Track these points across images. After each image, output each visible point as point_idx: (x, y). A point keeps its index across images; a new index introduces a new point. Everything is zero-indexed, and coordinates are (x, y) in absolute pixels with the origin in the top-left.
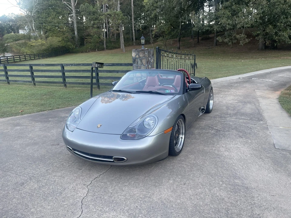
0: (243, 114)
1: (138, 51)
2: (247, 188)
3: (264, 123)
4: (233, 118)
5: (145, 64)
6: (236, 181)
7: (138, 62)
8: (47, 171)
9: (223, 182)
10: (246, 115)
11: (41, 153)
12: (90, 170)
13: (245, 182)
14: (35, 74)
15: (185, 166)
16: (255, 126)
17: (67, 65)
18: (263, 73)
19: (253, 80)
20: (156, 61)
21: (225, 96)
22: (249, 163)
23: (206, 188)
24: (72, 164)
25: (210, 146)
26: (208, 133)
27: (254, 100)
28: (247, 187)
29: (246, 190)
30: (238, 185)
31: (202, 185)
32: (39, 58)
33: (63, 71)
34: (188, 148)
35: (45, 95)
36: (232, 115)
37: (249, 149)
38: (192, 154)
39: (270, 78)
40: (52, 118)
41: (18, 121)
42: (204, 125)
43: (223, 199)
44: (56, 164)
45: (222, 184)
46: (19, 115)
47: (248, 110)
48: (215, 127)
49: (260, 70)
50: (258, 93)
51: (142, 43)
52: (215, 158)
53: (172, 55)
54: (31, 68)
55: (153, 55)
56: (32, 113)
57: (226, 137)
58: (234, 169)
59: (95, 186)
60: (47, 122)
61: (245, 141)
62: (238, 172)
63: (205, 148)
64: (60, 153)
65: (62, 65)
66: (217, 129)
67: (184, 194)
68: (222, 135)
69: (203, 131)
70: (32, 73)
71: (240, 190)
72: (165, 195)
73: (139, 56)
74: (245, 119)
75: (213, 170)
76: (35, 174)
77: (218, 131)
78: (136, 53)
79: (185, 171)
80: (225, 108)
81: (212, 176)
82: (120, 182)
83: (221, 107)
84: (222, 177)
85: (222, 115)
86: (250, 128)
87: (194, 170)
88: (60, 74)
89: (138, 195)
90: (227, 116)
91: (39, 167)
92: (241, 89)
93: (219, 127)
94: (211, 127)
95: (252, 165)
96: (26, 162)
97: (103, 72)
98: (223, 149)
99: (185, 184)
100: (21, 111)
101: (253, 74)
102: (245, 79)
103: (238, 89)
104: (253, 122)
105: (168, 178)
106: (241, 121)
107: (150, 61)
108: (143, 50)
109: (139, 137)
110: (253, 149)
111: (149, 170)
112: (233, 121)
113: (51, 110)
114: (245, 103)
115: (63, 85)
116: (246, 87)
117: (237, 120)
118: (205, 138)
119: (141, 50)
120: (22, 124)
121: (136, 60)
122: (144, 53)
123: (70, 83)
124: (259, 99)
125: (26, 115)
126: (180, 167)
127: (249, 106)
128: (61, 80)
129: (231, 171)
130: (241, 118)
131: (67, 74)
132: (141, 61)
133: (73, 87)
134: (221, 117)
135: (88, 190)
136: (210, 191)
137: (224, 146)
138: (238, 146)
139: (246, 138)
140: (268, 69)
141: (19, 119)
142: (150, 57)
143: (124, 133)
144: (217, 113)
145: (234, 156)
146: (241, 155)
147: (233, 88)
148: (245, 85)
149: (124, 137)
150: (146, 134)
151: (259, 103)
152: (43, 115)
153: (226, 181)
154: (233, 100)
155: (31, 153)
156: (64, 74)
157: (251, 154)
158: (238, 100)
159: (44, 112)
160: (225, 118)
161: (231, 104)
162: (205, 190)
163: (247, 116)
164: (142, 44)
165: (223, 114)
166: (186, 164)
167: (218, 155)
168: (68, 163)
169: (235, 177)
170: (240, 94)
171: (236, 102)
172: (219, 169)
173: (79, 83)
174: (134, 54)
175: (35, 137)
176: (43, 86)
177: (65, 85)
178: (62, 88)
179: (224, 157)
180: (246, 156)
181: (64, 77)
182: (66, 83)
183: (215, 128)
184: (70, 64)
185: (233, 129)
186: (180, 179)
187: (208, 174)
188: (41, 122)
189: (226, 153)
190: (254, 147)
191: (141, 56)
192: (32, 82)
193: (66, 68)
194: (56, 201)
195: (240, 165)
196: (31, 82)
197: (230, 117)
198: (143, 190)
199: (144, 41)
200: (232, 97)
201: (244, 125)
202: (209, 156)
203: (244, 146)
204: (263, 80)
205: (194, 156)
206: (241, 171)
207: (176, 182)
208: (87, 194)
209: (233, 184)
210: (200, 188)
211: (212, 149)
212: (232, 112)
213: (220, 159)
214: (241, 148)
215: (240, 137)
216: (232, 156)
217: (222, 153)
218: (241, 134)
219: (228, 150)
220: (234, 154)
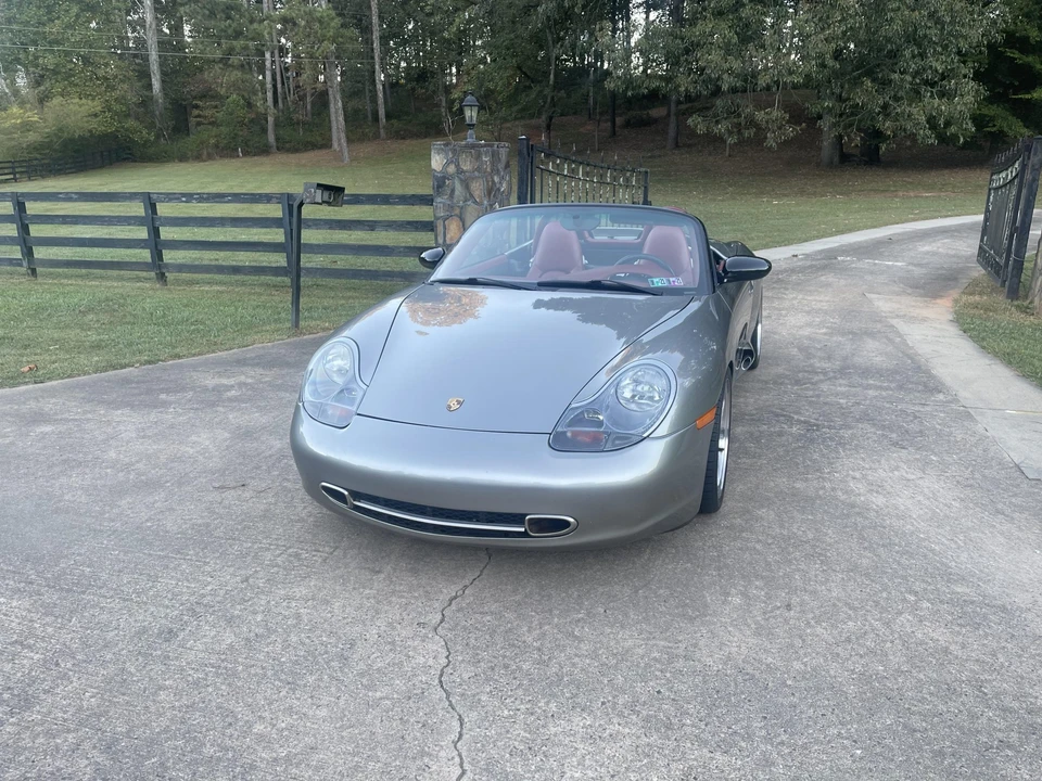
0: (866, 372)
1: (454, 151)
2: (1003, 609)
3: (949, 398)
4: (840, 385)
5: (480, 197)
6: (959, 590)
7: (453, 191)
8: (247, 580)
9: (916, 594)
10: (877, 373)
11: (191, 520)
12: (414, 572)
13: (989, 590)
14: (36, 231)
15: (758, 547)
16: (928, 409)
17: (171, 197)
18: (866, 241)
19: (843, 261)
20: (519, 188)
21: (776, 312)
22: (969, 529)
23: (869, 618)
24: (335, 553)
25: (810, 476)
26: (780, 434)
27: (879, 326)
28: (1003, 606)
29: (1004, 615)
30: (972, 602)
31: (854, 609)
32: (15, 180)
33: (152, 222)
34: (740, 488)
35: (90, 310)
36: (832, 374)
37: (946, 483)
38: (762, 506)
39: (896, 258)
40: (167, 391)
41: (33, 404)
42: (756, 409)
43: (946, 651)
44: (268, 555)
45: (916, 602)
46: (26, 383)
47: (877, 359)
48: (797, 413)
49: (850, 230)
50: (883, 304)
51: (468, 122)
52: (848, 516)
53: (573, 170)
54: (21, 207)
55: (507, 166)
56: (79, 375)
57: (848, 446)
58: (932, 551)
59: (465, 628)
60: (155, 407)
61: (918, 456)
62: (947, 559)
63: (798, 485)
64: (264, 516)
65: (150, 198)
66: (805, 422)
67: (804, 641)
68: (831, 439)
69: (761, 429)
70: (24, 229)
71: (985, 617)
72: (739, 647)
73: (458, 166)
74: (881, 388)
75: (861, 556)
76: (203, 596)
77: (809, 426)
78: (447, 154)
79: (768, 564)
80: (795, 351)
81: (867, 575)
82: (551, 611)
83: (781, 348)
84: (904, 578)
85: (800, 375)
86: (916, 417)
87: (797, 561)
88: (142, 233)
89: (641, 651)
90: (816, 378)
91: (208, 568)
92: (817, 291)
93: (809, 414)
94: (784, 416)
95: (980, 535)
96: (145, 554)
97: (316, 225)
98: (860, 486)
99: (789, 607)
100: (26, 369)
101: (836, 245)
102: (814, 260)
103: (810, 291)
104: (912, 396)
105: (718, 588)
106: (871, 393)
107: (499, 189)
108: (473, 146)
109: (617, 442)
110: (958, 482)
111: (634, 563)
112: (846, 395)
113: (150, 362)
114: (855, 335)
115: (153, 274)
116: (828, 285)
117: (858, 389)
118: (781, 451)
119: (466, 146)
120: (56, 414)
121: (447, 182)
122: (478, 157)
123: (181, 268)
124: (894, 322)
125: (54, 383)
126: (741, 549)
127: (871, 345)
128: (145, 255)
129: (925, 556)
130: (868, 385)
131: (166, 233)
132: (467, 187)
133: (191, 283)
134: (797, 382)
135: (443, 643)
136: (887, 624)
137: (857, 475)
138: (905, 474)
139: (918, 449)
140: (875, 227)
141: (36, 398)
142: (498, 172)
143: (559, 429)
144: (780, 370)
145: (908, 509)
146: (927, 502)
147: (790, 286)
148: (823, 278)
149: (561, 443)
150: (641, 430)
151: (900, 336)
152: (126, 381)
153: (925, 589)
154: (809, 325)
155: (147, 521)
156: (155, 232)
157: (962, 500)
158: (827, 328)
159: (123, 370)
160: (812, 384)
161: (809, 338)
162: (870, 624)
163: (881, 376)
164: (469, 125)
165: (800, 372)
166: (759, 541)
167: (853, 506)
168: (315, 551)
169: (949, 578)
170: (825, 306)
171: (825, 334)
172: (882, 552)
173: (220, 269)
174: (437, 162)
175: (137, 462)
176: (66, 277)
177: (162, 277)
178: (148, 285)
179: (877, 512)
180: (946, 505)
181: (156, 245)
182: (167, 265)
183: (796, 417)
184: (184, 195)
185: (858, 421)
186: (762, 589)
187: (852, 571)
188: (132, 406)
189: (879, 500)
190: (960, 476)
191: (466, 166)
192: (25, 264)
193: (164, 210)
194: (339, 689)
195: (944, 536)
196: (21, 265)
197: (828, 382)
198: (651, 633)
199: (474, 114)
200: (801, 319)
201: (888, 406)
202: (825, 511)
203: (924, 472)
204: (875, 264)
205: (773, 510)
206: (958, 557)
207: (756, 601)
208: (447, 657)
209: (952, 599)
210: (850, 618)
211: (823, 488)
212: (827, 365)
213: (867, 518)
214: (921, 482)
215: (895, 444)
216: (902, 508)
217: (862, 499)
218: (894, 435)
219: (877, 487)
220: (903, 501)
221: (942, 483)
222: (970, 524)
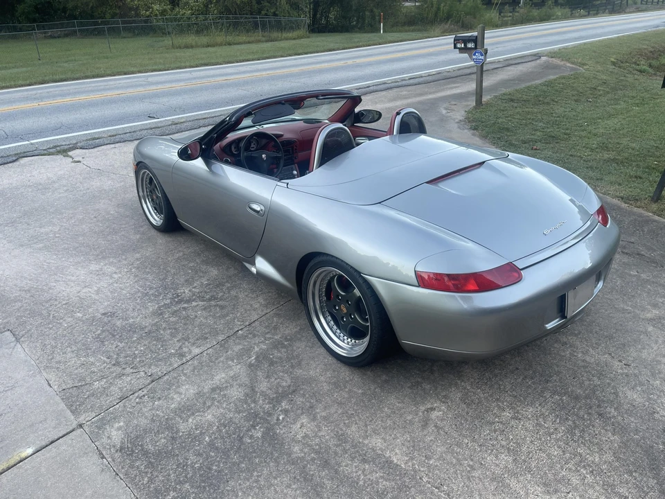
2: (22, 246)
13: (29, 250)
22: (42, 273)
52: (101, 252)
61: (90, 310)
81: (77, 235)
110: (56, 300)
129: (58, 251)
137: (116, 276)
138: (90, 290)
145: (77, 269)
157: (50, 288)
167: (104, 258)
172: (77, 245)
180: (59, 281)
190: (56, 305)
203: (79, 296)
214: (78, 288)
215: (113, 315)
216: (80, 269)
217: (102, 264)
218: (119, 323)
219: (100, 274)
220: (82, 272)
221: (66, 295)
222: (43, 276)
